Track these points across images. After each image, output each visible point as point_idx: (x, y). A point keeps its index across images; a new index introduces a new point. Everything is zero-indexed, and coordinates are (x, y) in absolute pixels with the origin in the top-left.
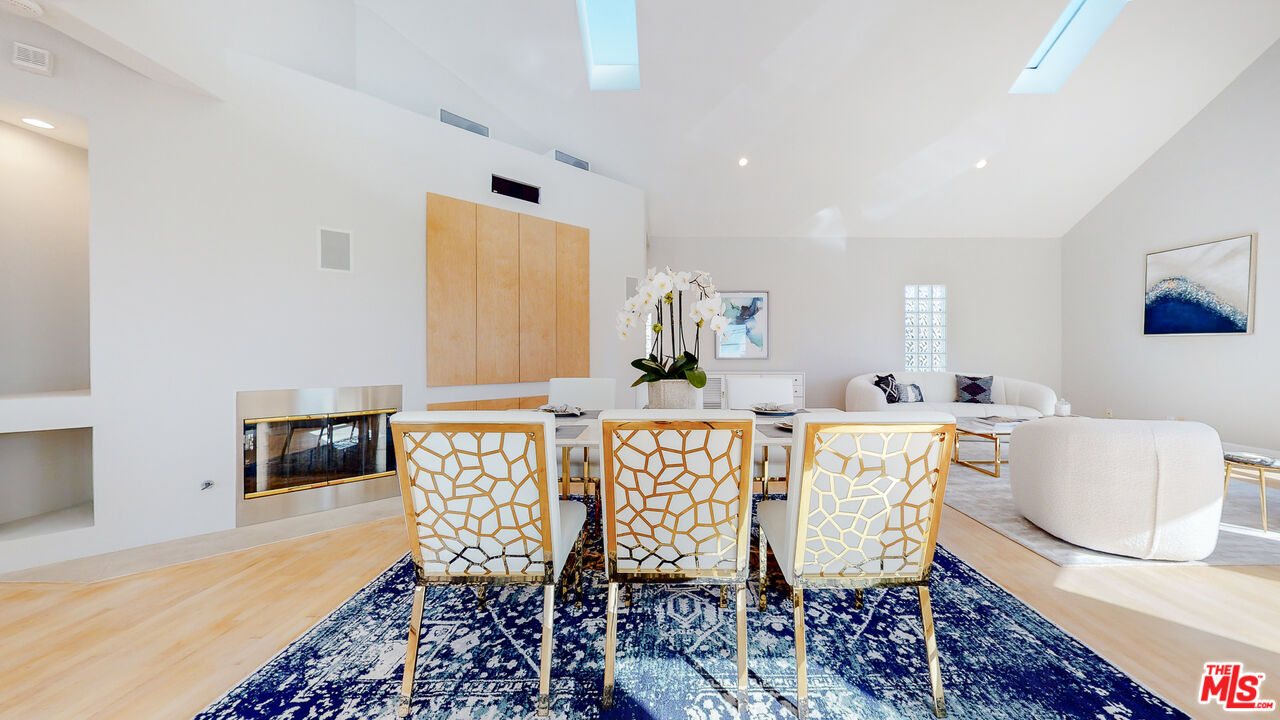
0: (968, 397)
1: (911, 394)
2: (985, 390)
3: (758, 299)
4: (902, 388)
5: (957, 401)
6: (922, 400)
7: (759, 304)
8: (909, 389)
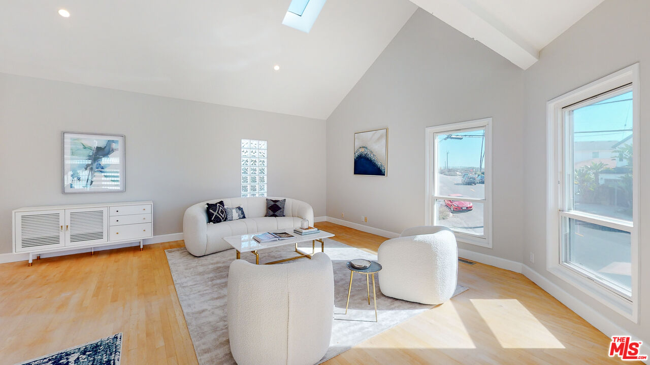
0: (271, 213)
1: (235, 214)
2: (280, 208)
3: (113, 141)
4: (228, 210)
5: (266, 216)
6: (244, 217)
7: (114, 146)
8: (234, 211)
